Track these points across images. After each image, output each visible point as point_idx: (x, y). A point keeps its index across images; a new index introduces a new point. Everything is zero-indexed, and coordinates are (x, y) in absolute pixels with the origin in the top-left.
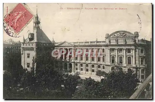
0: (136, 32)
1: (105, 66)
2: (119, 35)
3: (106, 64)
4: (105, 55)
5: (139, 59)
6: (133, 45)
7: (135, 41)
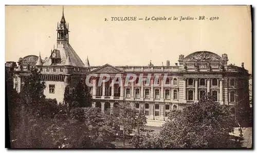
0: (225, 54)
1: (177, 105)
2: (200, 58)
3: (179, 102)
4: (179, 88)
5: (228, 94)
6: (220, 73)
7: (223, 68)
